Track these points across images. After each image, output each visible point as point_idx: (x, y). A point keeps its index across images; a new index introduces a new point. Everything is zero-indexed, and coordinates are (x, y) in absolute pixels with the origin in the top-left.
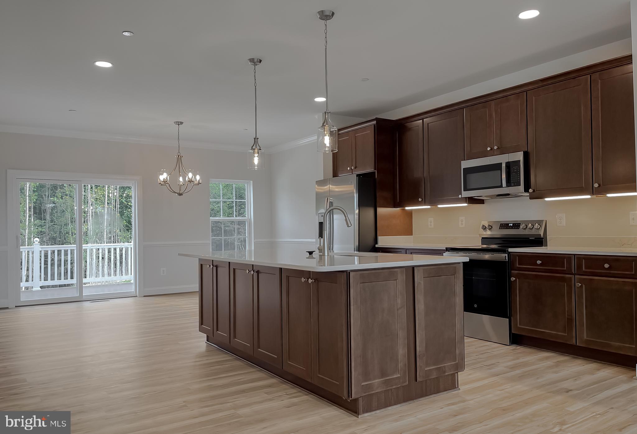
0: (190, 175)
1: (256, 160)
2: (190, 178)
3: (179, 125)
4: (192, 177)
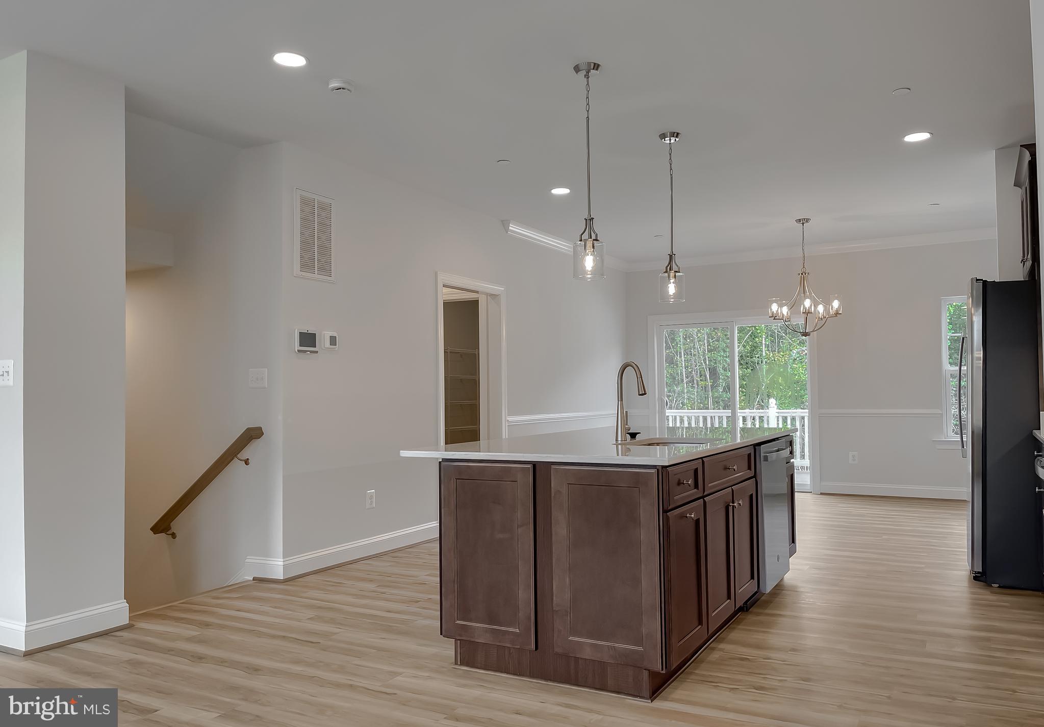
0: (807, 303)
1: (672, 289)
2: (807, 308)
3: (803, 224)
4: (811, 305)
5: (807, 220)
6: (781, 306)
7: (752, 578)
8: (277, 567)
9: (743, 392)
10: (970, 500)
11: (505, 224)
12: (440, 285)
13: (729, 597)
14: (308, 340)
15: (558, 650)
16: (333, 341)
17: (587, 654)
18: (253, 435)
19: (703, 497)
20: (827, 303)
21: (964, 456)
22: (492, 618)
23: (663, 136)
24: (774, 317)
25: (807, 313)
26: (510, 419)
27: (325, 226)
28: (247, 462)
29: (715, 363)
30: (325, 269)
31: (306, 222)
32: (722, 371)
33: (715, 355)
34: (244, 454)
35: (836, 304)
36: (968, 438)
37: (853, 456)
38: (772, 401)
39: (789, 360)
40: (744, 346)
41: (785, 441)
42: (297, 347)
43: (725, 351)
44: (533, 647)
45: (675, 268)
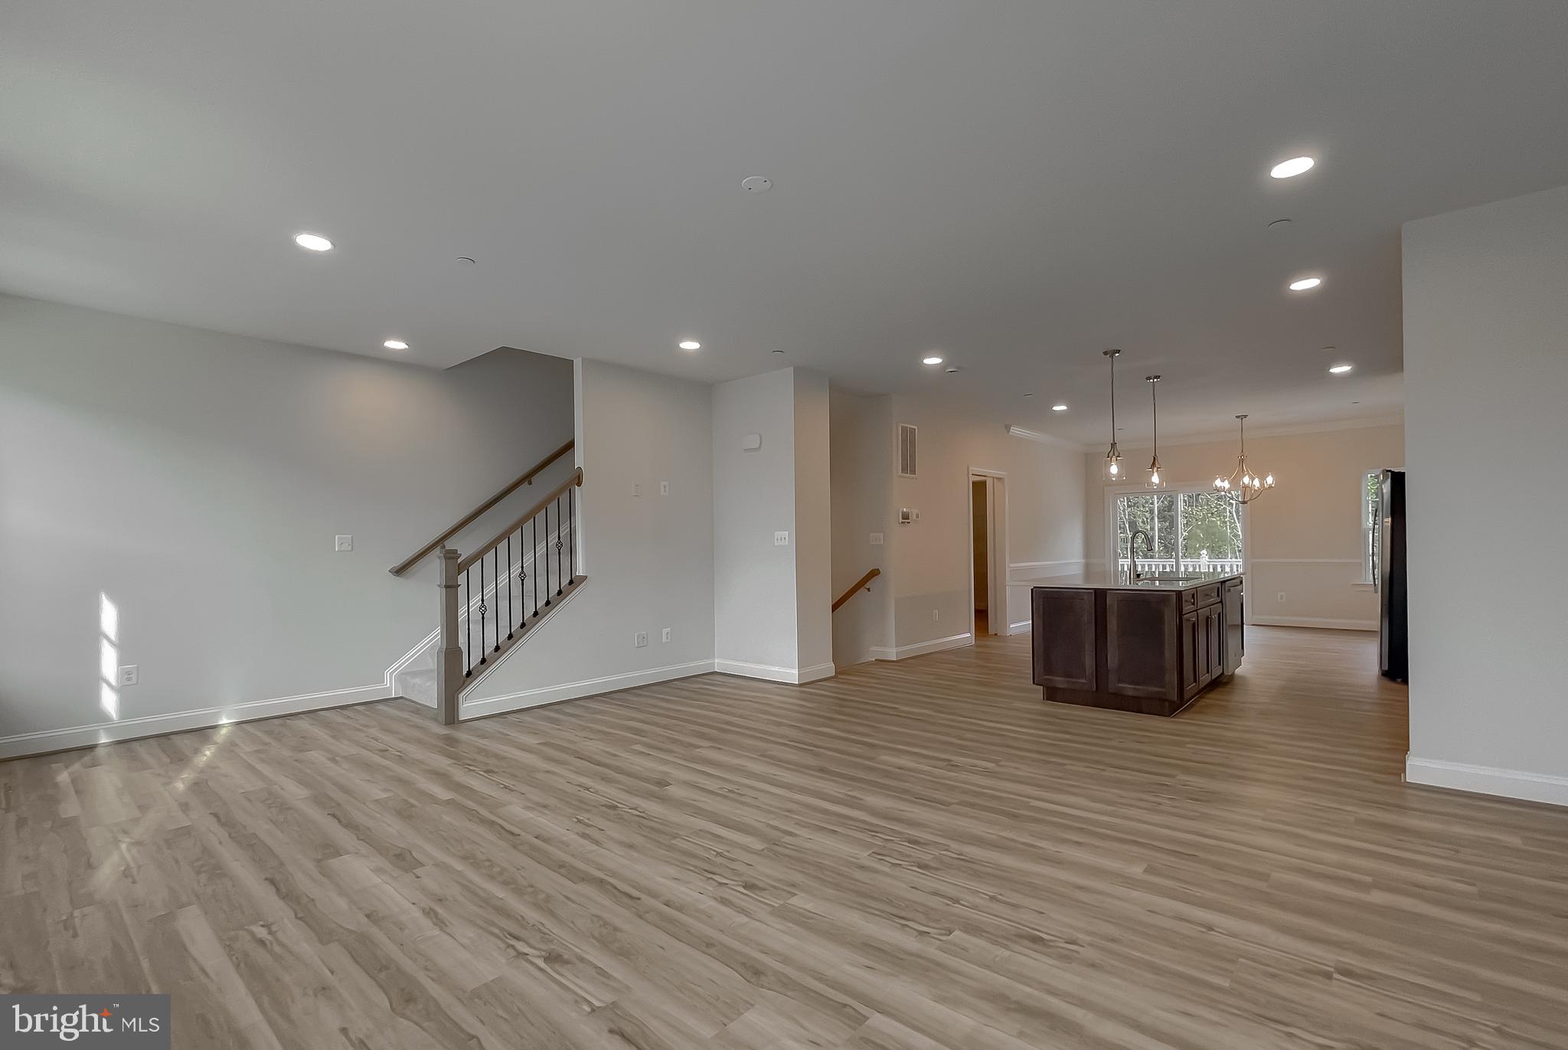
3: (1242, 419)
5: (1245, 416)
6: (1223, 481)
7: (1220, 664)
8: (892, 653)
9: (1162, 543)
10: (1379, 630)
11: (1008, 428)
12: (971, 474)
13: (1208, 672)
14: (906, 516)
15: (1110, 691)
16: (917, 516)
17: (1130, 693)
18: (874, 573)
19: (1196, 611)
20: (1262, 479)
21: (1376, 592)
22: (1068, 675)
23: (1149, 378)
24: (1218, 490)
25: (1245, 487)
26: (1011, 565)
27: (913, 443)
28: (869, 590)
29: (1135, 517)
30: (913, 472)
31: (904, 441)
32: (1141, 524)
33: (1134, 510)
34: (867, 585)
35: (1270, 480)
36: (1379, 582)
37: (1282, 596)
38: (1204, 552)
39: (1207, 514)
40: (1162, 502)
41: (1237, 581)
42: (901, 520)
43: (1144, 507)
44: (1094, 689)
45: (1157, 465)
